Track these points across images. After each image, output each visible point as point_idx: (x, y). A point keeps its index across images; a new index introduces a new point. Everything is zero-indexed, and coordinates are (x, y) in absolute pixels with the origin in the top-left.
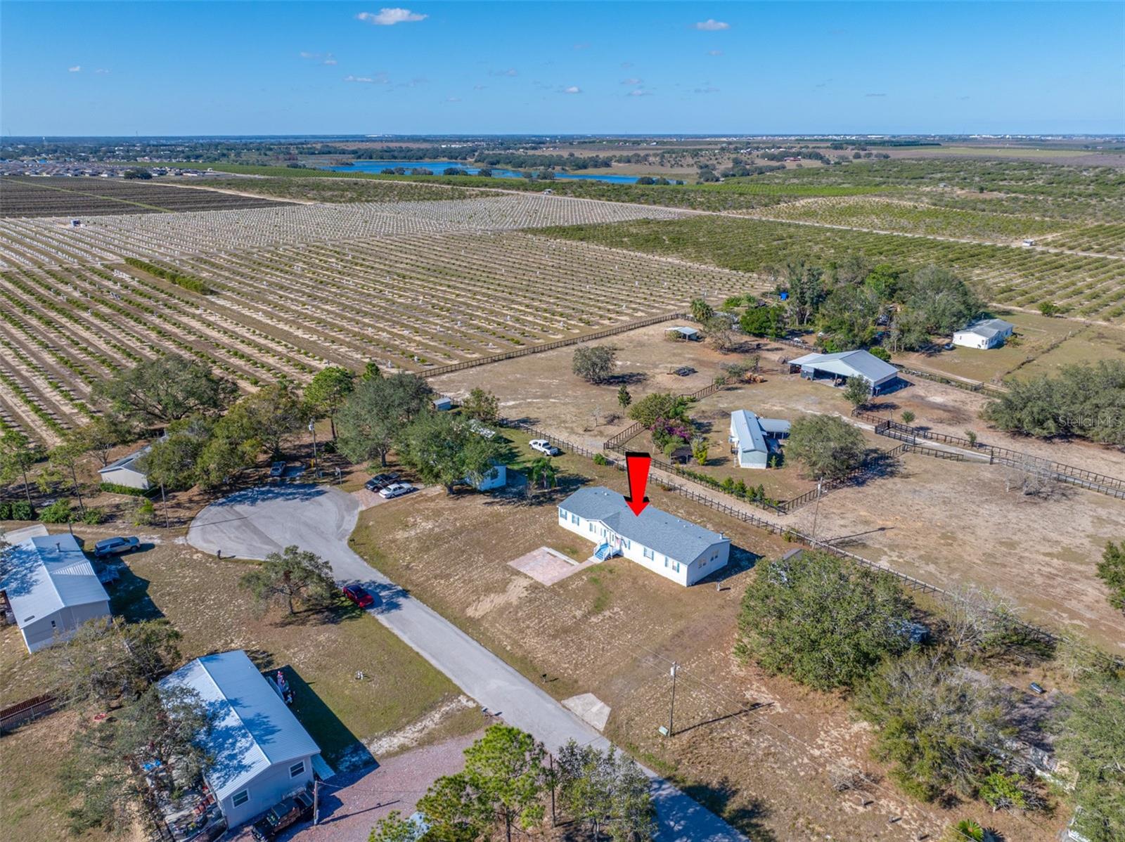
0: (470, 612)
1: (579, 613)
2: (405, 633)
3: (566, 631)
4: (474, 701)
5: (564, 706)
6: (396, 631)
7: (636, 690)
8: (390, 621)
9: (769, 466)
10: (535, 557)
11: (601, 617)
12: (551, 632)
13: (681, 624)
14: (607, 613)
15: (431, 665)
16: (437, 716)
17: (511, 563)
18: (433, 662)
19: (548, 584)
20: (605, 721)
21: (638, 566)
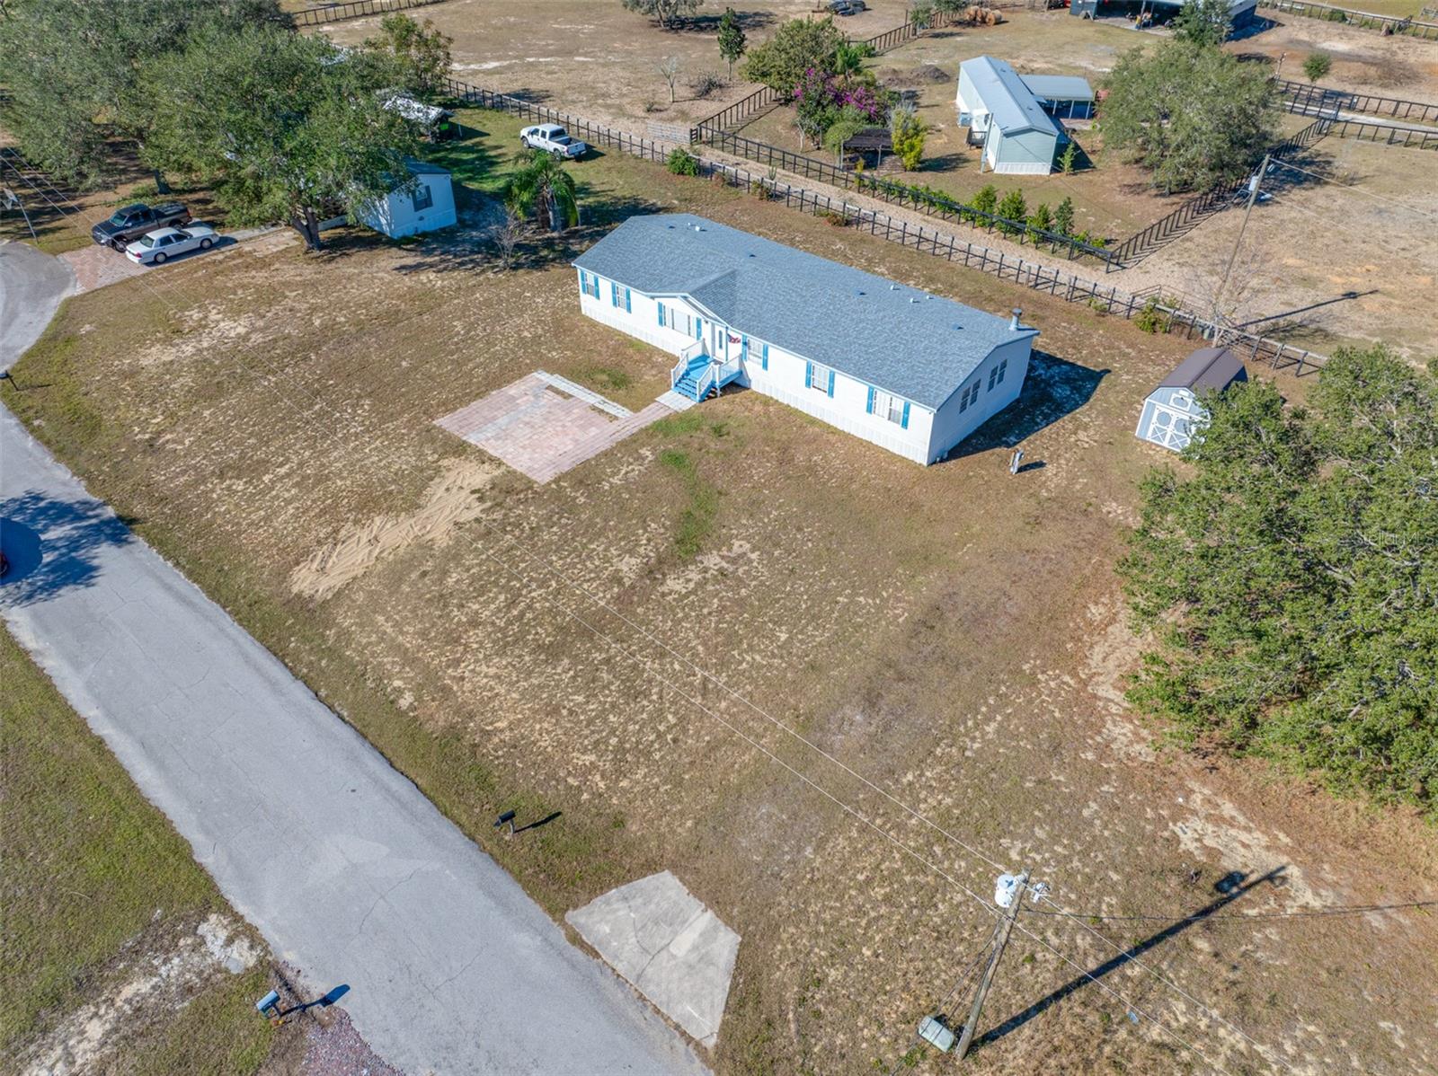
0: (304, 581)
1: (628, 566)
2: (77, 665)
3: (591, 626)
4: (252, 935)
5: (575, 939)
6: (52, 664)
7: (819, 848)
8: (43, 627)
9: (1056, 167)
10: (513, 399)
11: (694, 575)
12: (545, 635)
13: (930, 584)
14: (713, 561)
15: (132, 788)
16: (95, 1030)
17: (445, 422)
18: (145, 775)
19: (543, 477)
20: (720, 997)
21: (789, 414)
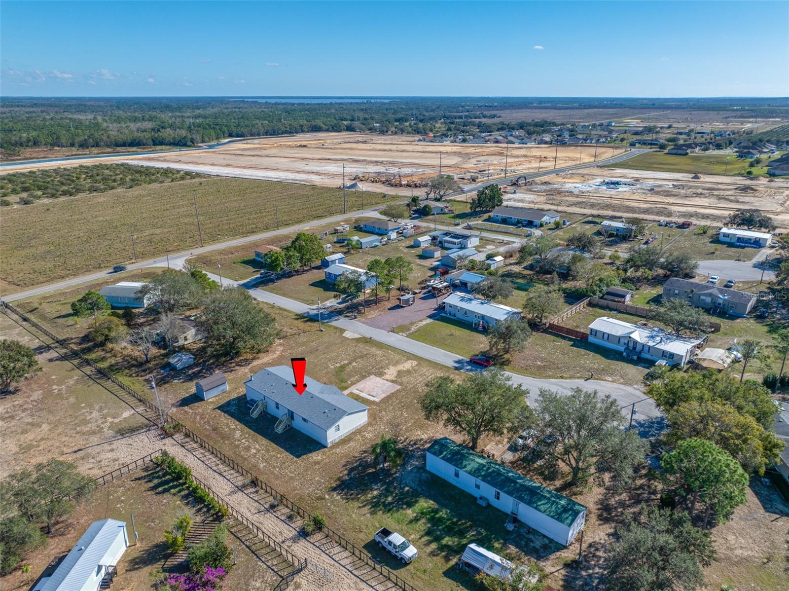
1: (354, 364)
11: (342, 363)
14: (338, 365)
17: (399, 387)
19: (372, 377)
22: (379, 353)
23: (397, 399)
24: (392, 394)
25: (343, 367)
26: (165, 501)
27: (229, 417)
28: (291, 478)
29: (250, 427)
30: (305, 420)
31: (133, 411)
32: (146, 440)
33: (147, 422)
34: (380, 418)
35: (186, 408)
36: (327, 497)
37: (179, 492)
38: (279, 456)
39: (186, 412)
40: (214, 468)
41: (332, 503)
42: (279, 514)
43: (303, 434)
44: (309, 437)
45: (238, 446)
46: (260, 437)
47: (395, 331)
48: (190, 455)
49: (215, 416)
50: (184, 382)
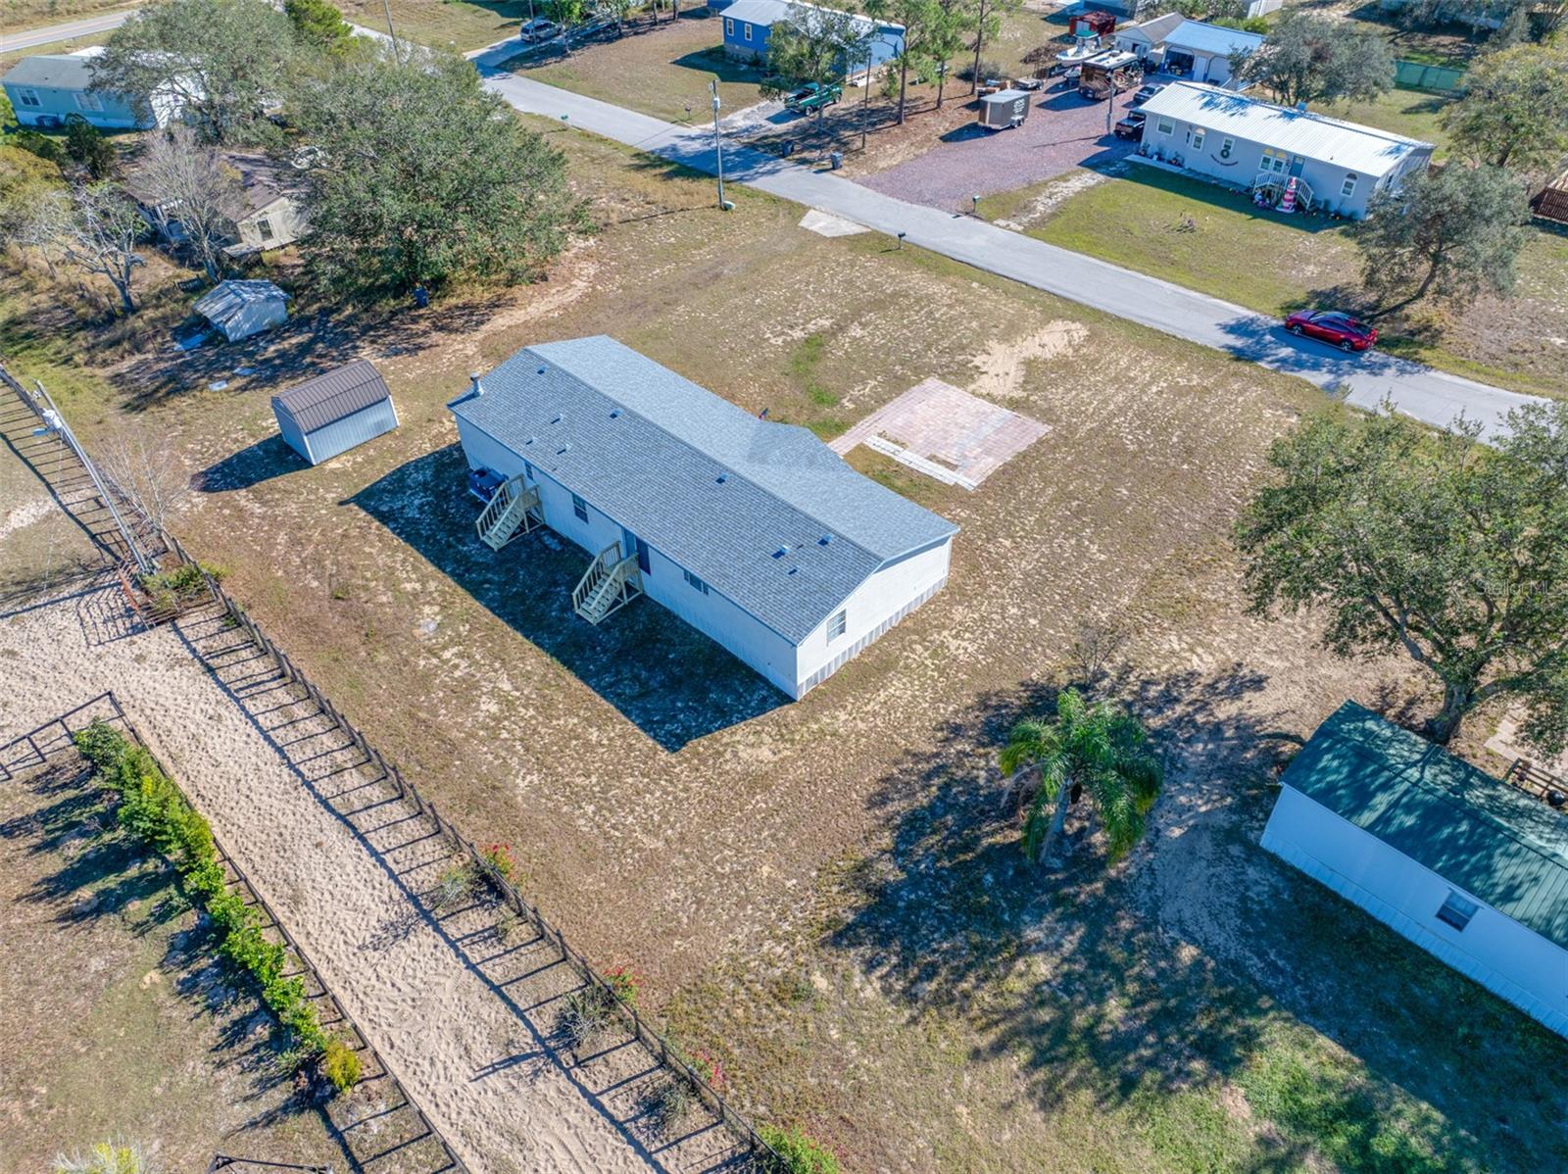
0: (1076, 328)
1: (856, 331)
2: (1176, 293)
3: (877, 305)
6: (1193, 294)
11: (811, 327)
14: (798, 334)
17: (1043, 429)
19: (932, 383)
22: (938, 288)
23: (1047, 481)
24: (1023, 456)
25: (816, 343)
26: (96, 964)
27: (398, 541)
28: (651, 861)
29: (476, 591)
30: (694, 581)
31: (52, 504)
32: (74, 635)
33: (88, 550)
34: (995, 566)
35: (242, 497)
36: (820, 982)
37: (164, 914)
38: (594, 735)
39: (240, 513)
40: (325, 788)
41: (849, 1022)
42: (597, 1077)
43: (690, 629)
44: (716, 648)
45: (424, 680)
46: (515, 640)
47: (981, 210)
48: (232, 716)
49: (344, 536)
50: (244, 389)
